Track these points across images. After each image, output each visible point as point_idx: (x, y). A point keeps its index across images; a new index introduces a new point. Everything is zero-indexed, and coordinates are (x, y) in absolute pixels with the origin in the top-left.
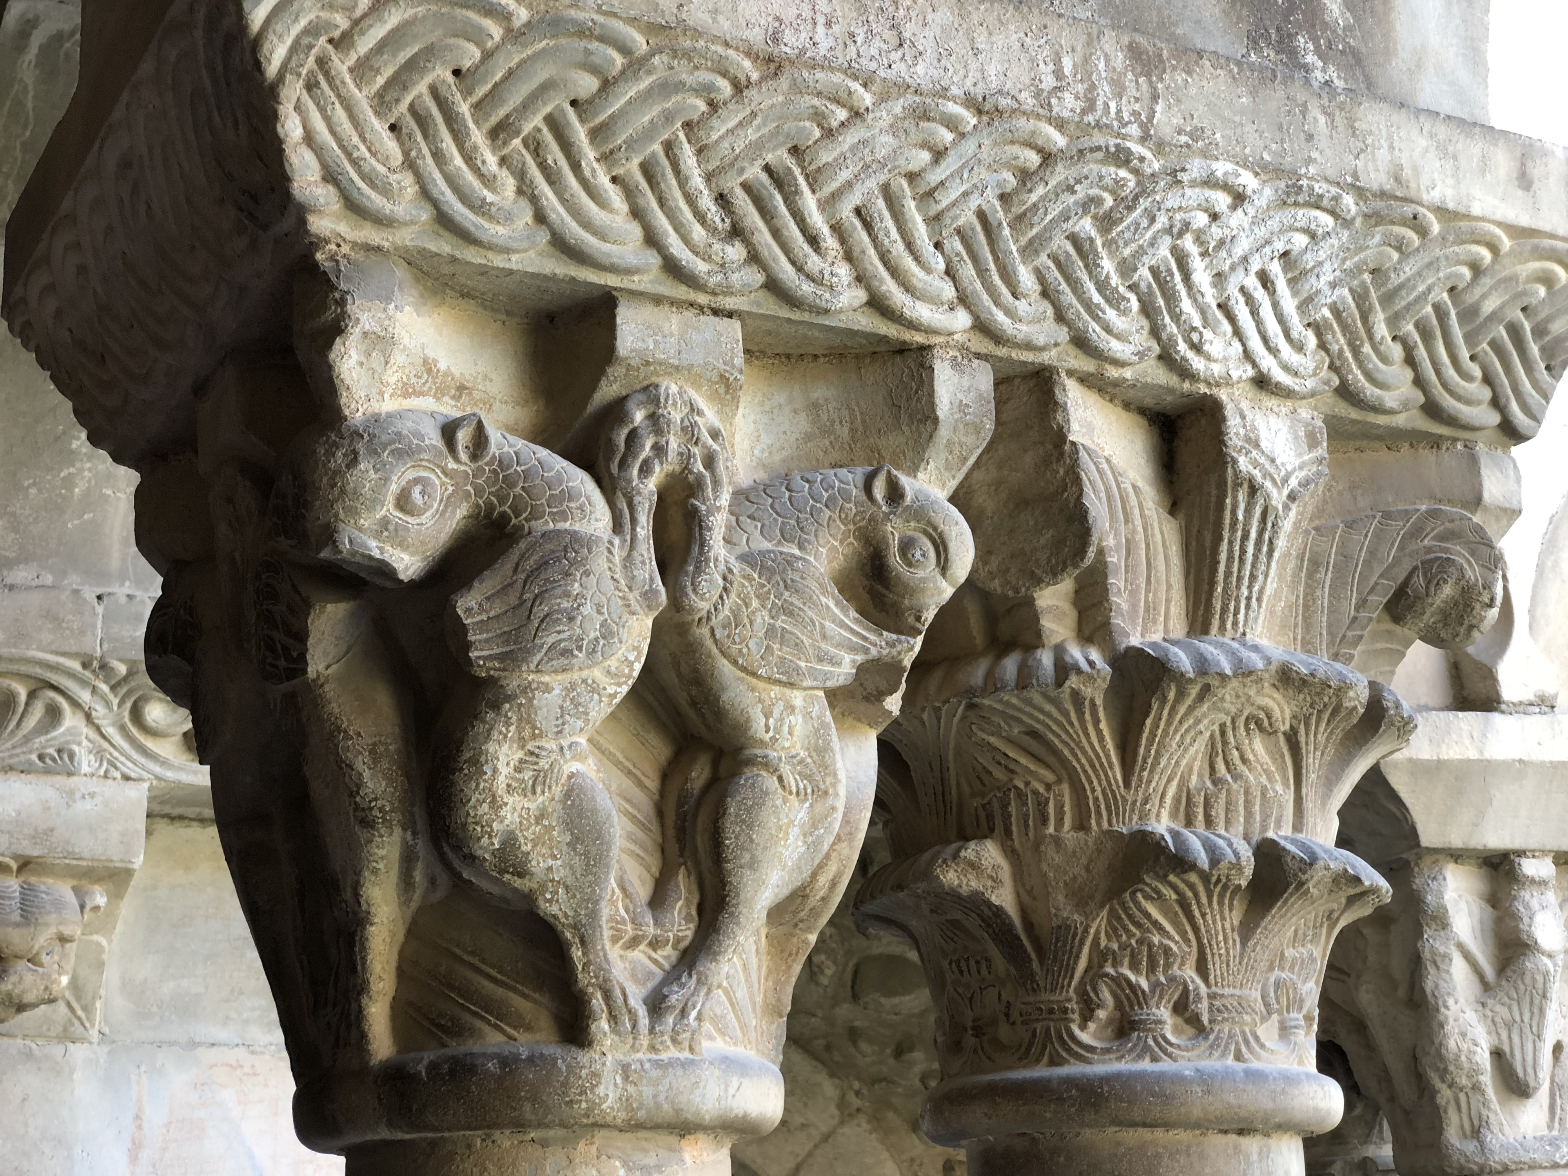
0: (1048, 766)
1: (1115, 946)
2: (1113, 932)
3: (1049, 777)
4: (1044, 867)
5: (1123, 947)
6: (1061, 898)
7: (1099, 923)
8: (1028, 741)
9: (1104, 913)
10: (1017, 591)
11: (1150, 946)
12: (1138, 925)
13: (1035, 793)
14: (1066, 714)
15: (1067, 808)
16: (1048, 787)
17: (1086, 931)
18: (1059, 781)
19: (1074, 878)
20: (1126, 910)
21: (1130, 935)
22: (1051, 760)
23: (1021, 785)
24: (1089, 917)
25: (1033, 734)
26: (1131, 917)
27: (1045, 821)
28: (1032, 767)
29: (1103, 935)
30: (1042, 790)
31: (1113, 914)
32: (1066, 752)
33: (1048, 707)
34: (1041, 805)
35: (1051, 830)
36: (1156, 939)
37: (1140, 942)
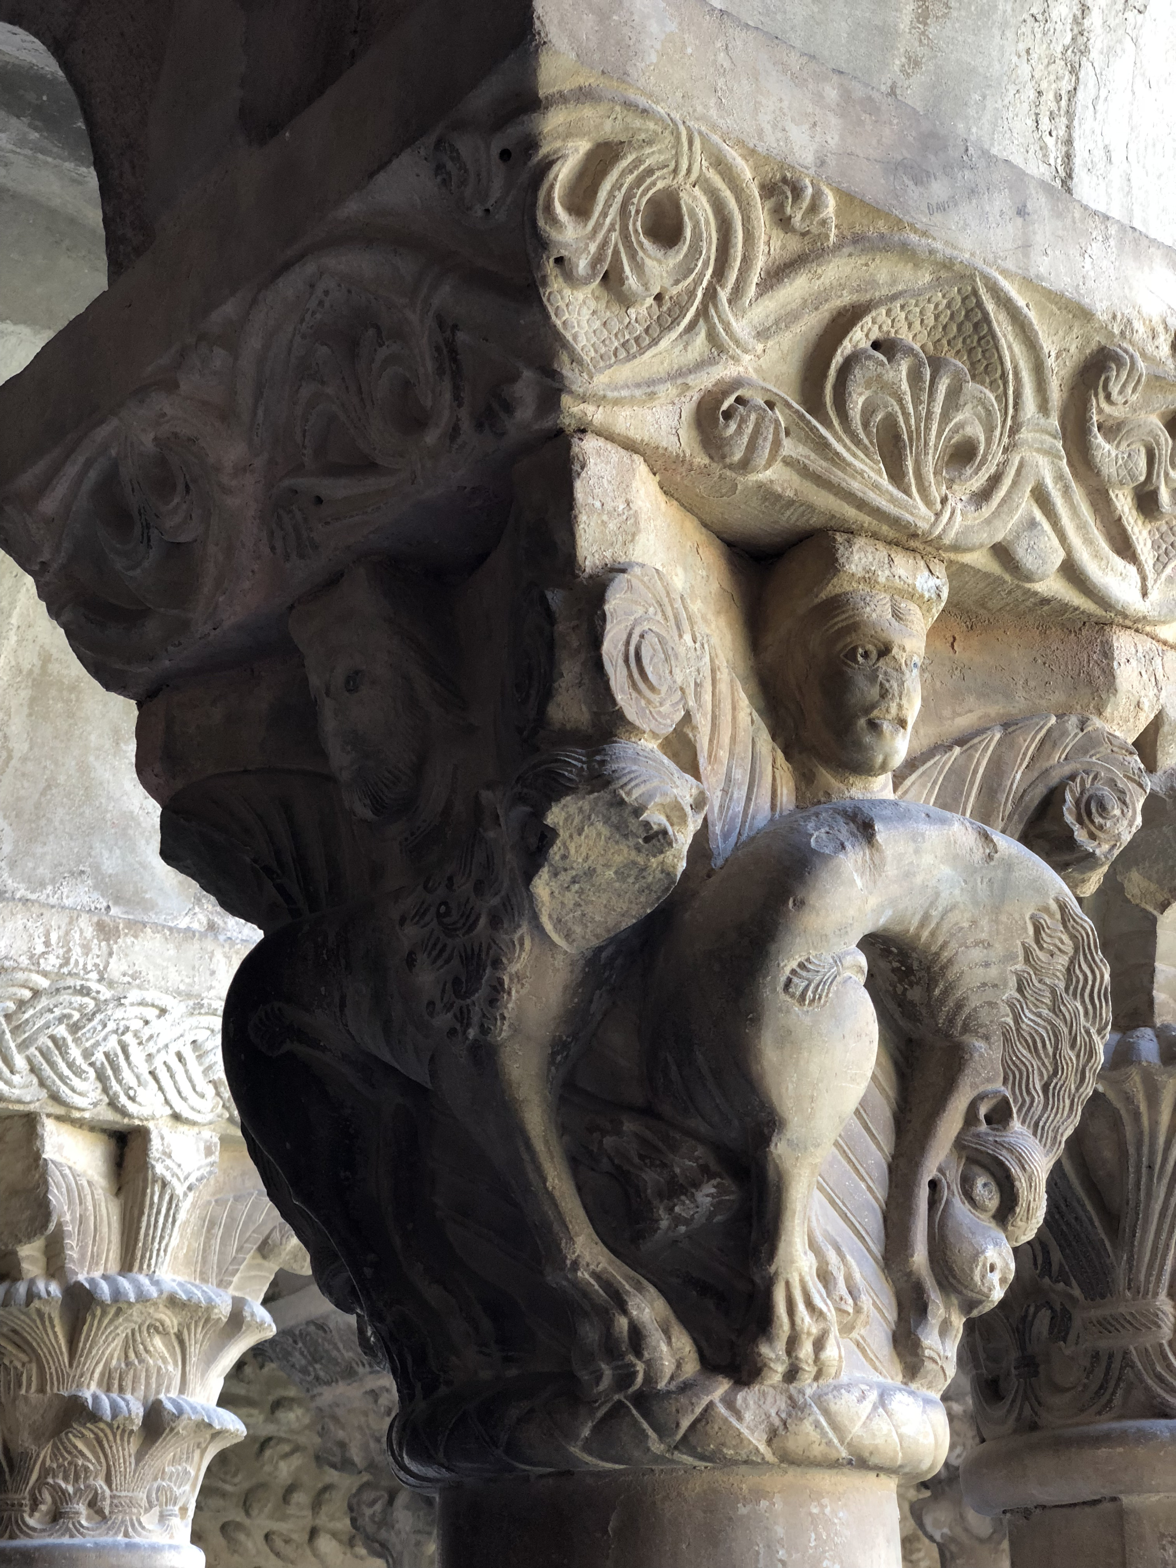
0: (24, 1351)
1: (55, 1466)
2: (54, 1457)
3: (25, 1358)
4: (18, 1415)
5: (59, 1467)
6: (26, 1434)
7: (47, 1451)
8: (11, 1334)
9: (50, 1445)
10: (6, 1245)
11: (76, 1466)
12: (69, 1453)
13: (16, 1368)
14: (34, 1321)
15: (34, 1378)
16: (23, 1365)
17: (38, 1455)
18: (30, 1362)
19: (34, 1422)
20: (62, 1443)
21: (64, 1459)
22: (26, 1347)
23: (7, 1362)
24: (40, 1447)
25: (14, 1331)
26: (65, 1448)
27: (20, 1386)
28: (14, 1352)
29: (48, 1459)
30: (19, 1366)
31: (55, 1446)
32: (34, 1344)
33: (23, 1317)
34: (19, 1376)
35: (23, 1392)
36: (80, 1462)
37: (70, 1463)
